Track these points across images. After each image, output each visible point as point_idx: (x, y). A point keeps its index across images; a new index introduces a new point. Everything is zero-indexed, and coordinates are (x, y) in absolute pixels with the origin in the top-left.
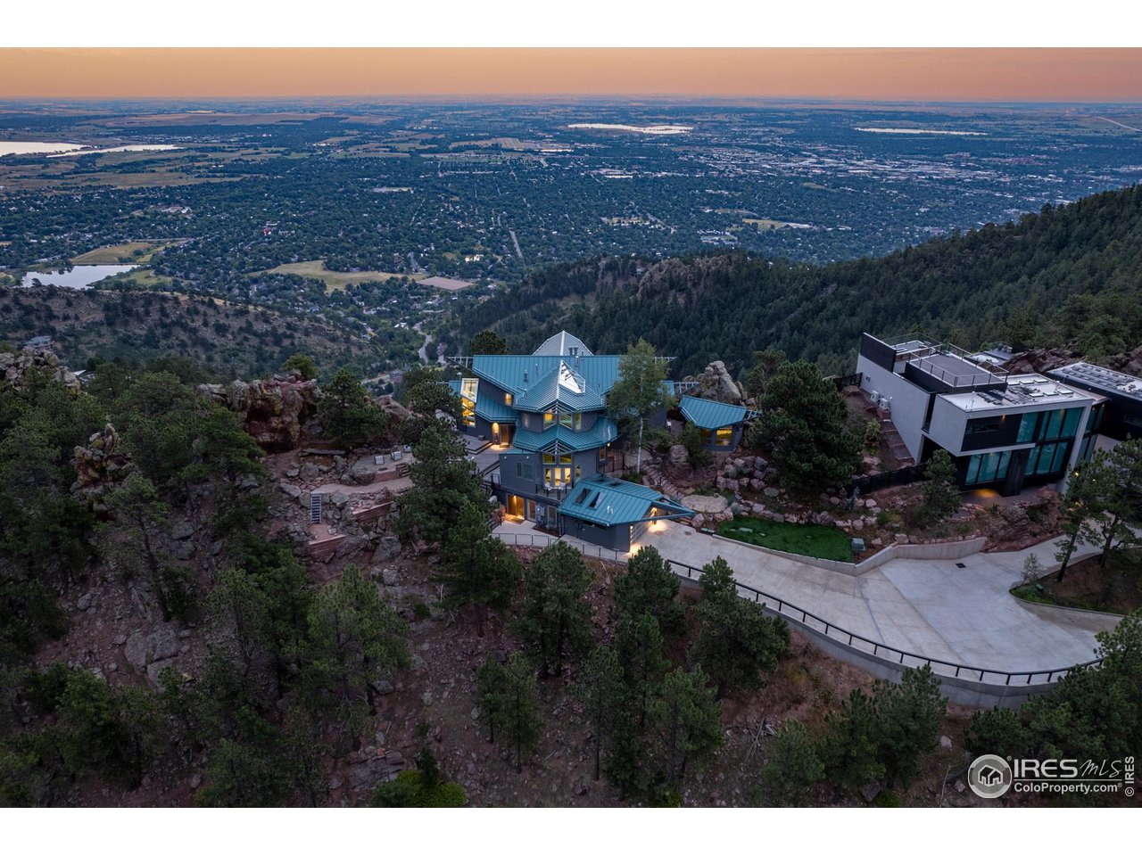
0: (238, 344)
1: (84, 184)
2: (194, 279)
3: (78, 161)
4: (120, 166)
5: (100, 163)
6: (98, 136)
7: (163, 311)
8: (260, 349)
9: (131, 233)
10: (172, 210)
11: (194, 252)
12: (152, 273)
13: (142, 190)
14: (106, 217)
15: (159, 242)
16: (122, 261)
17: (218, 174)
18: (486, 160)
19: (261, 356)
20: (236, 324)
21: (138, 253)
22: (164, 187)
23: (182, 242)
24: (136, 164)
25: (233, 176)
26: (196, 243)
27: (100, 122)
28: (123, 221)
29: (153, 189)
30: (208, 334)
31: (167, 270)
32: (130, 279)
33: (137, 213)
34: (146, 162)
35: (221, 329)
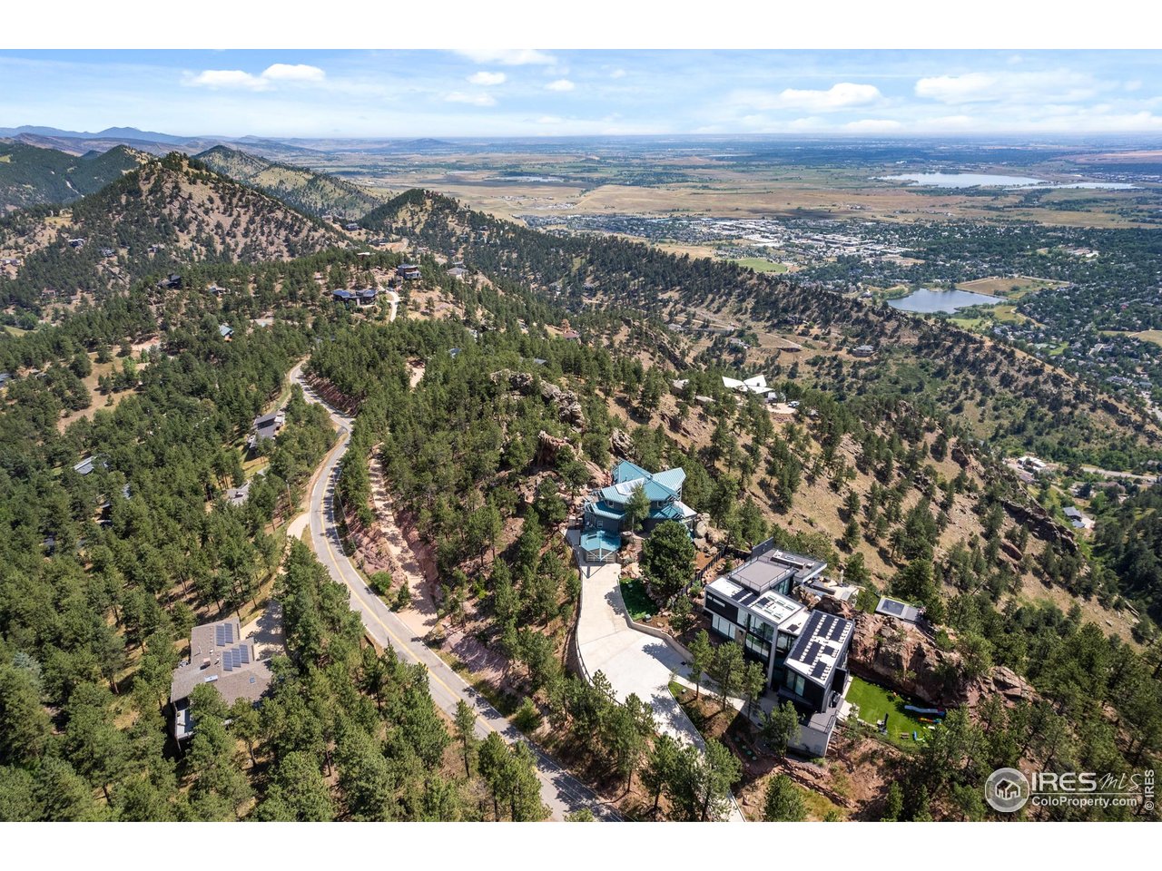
1: (1016, 218)
2: (1047, 324)
3: (1026, 197)
4: (1060, 204)
5: (1045, 198)
6: (1063, 171)
9: (1024, 270)
10: (1078, 253)
11: (1067, 297)
12: (1013, 310)
13: (1063, 229)
14: (1011, 251)
15: (1042, 282)
16: (997, 294)
17: (1157, 220)
20: (1024, 379)
21: (1015, 289)
22: (1088, 228)
23: (1064, 285)
24: (1077, 202)
26: (1076, 289)
27: (1071, 158)
28: (1024, 256)
29: (1074, 230)
31: (1029, 309)
32: (991, 310)
33: (1043, 251)
34: (1088, 201)
35: (1007, 380)
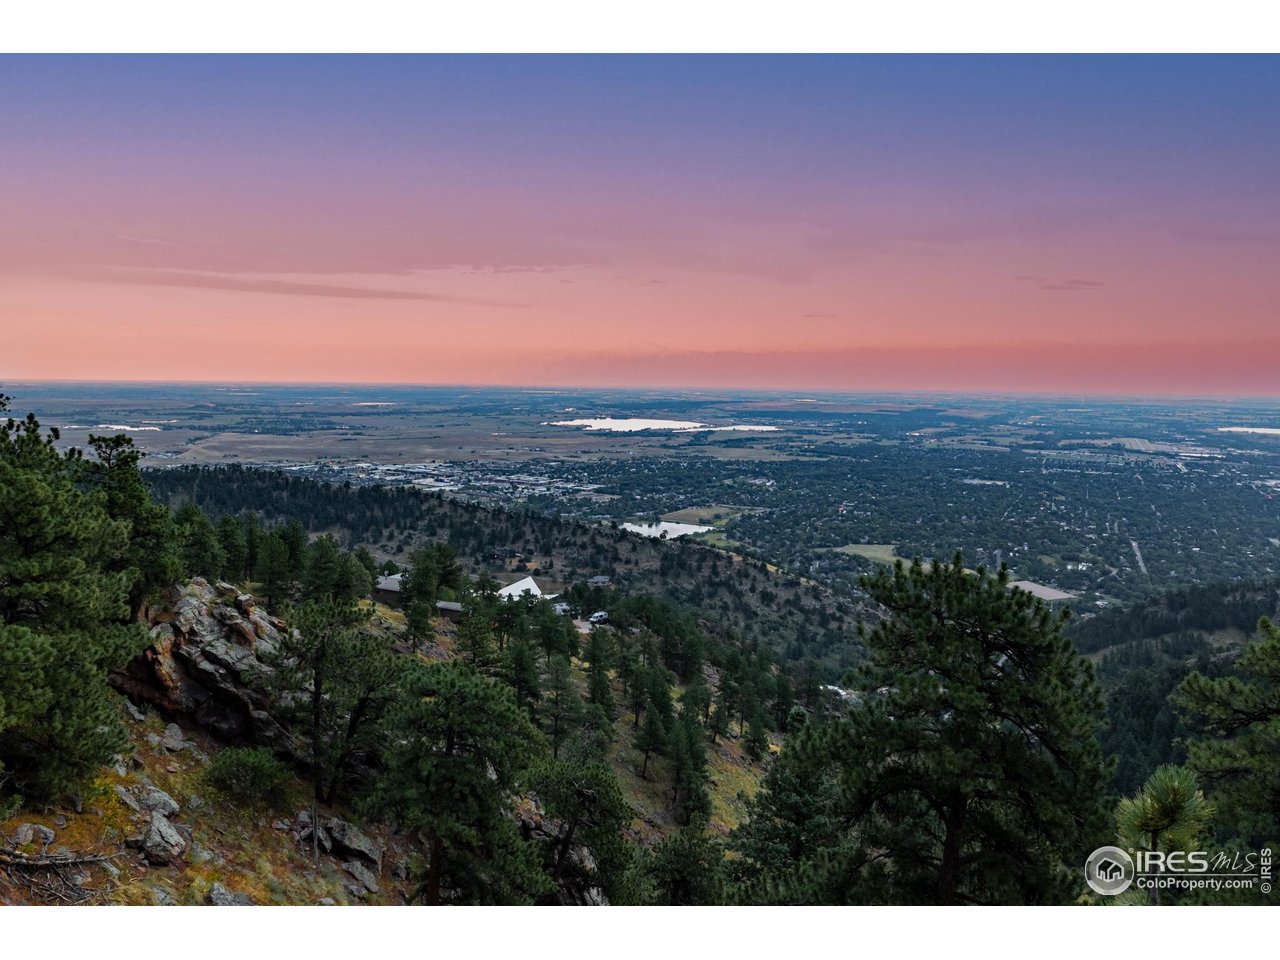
0: (781, 617)
1: (693, 455)
2: (760, 547)
3: (694, 436)
4: (725, 442)
5: (711, 438)
6: (717, 417)
7: (714, 568)
8: (803, 627)
9: (718, 500)
10: (758, 482)
11: (767, 521)
12: (723, 536)
13: (737, 462)
14: (700, 482)
15: (739, 509)
16: (702, 522)
17: (808, 454)
18: (1104, 460)
19: (802, 636)
20: (784, 595)
21: (718, 517)
22: (757, 461)
23: (759, 511)
24: (739, 440)
25: (821, 456)
26: (771, 513)
27: (720, 406)
28: (714, 487)
29: (747, 462)
30: (753, 601)
31: (738, 535)
32: (703, 539)
33: (728, 482)
34: (748, 439)
35: (767, 598)
